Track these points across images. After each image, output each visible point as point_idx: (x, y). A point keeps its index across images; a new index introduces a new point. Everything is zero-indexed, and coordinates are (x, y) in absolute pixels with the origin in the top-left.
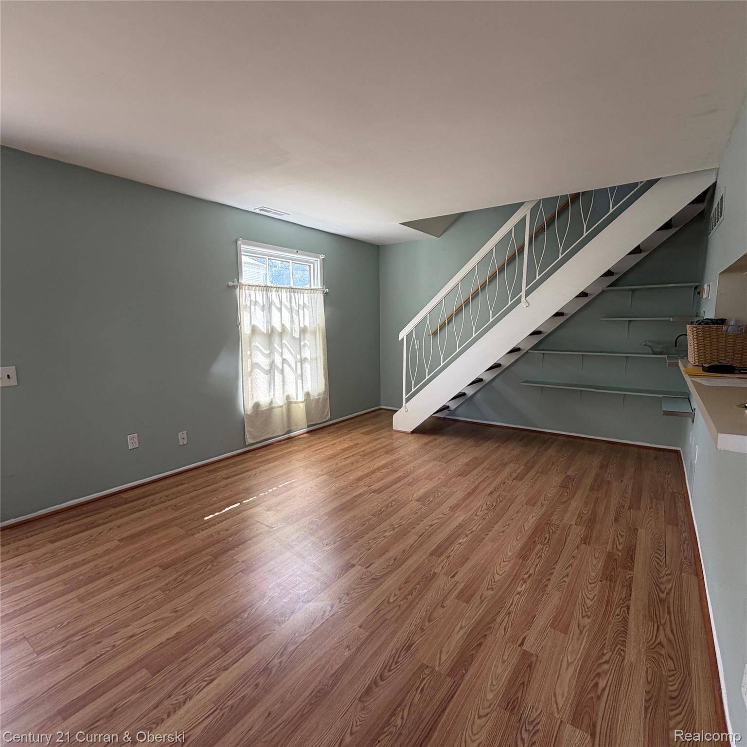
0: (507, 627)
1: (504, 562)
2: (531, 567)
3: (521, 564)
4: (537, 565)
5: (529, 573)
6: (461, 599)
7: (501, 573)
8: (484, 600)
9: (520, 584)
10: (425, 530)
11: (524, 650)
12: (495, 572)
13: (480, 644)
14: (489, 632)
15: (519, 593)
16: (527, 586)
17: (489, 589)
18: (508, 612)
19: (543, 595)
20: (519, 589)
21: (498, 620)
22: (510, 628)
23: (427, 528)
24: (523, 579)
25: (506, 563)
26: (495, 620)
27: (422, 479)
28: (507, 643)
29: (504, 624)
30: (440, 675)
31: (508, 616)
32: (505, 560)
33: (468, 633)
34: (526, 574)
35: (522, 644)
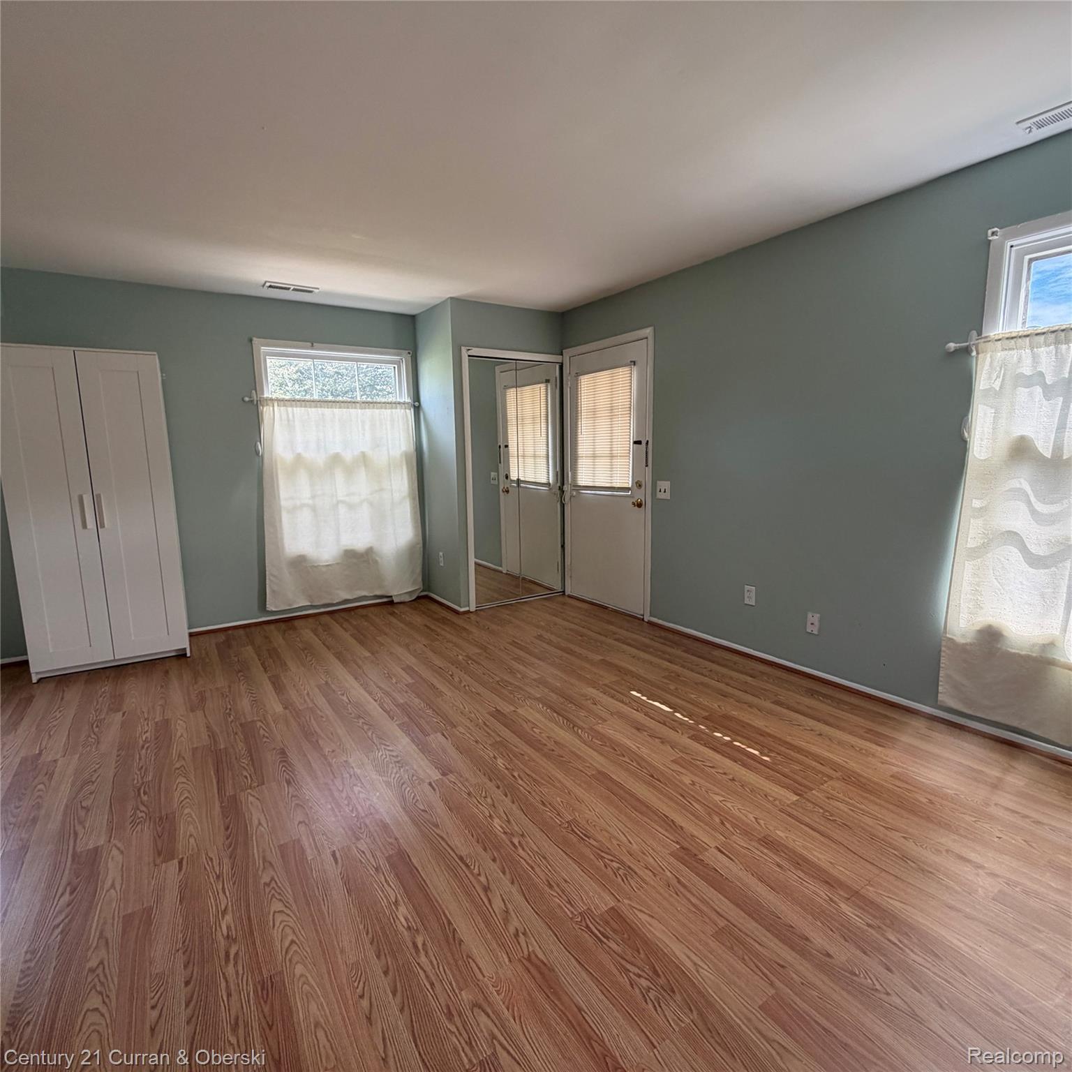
0: (210, 863)
1: (293, 942)
2: (237, 978)
3: (260, 969)
4: (229, 995)
5: (232, 962)
6: (292, 843)
7: (279, 918)
8: (264, 863)
9: (233, 928)
10: (476, 871)
11: (174, 859)
12: (288, 912)
13: (227, 828)
14: (226, 843)
15: (225, 912)
16: (219, 934)
17: (271, 881)
18: (221, 879)
19: (184, 942)
20: (228, 918)
21: (226, 860)
22: (206, 864)
23: (483, 879)
24: (235, 940)
25: (287, 943)
26: (230, 857)
27: (772, 984)
28: (198, 850)
29: (216, 863)
30: (242, 790)
31: (218, 873)
32: (294, 948)
33: (249, 826)
34: (237, 954)
35: (180, 863)
